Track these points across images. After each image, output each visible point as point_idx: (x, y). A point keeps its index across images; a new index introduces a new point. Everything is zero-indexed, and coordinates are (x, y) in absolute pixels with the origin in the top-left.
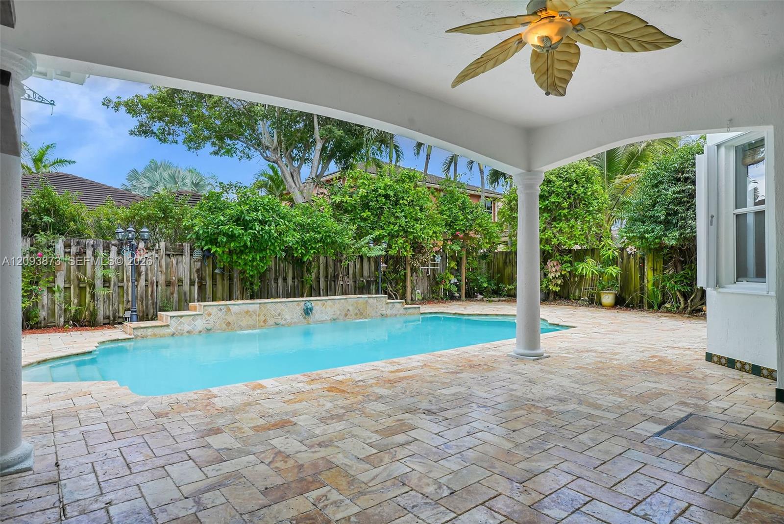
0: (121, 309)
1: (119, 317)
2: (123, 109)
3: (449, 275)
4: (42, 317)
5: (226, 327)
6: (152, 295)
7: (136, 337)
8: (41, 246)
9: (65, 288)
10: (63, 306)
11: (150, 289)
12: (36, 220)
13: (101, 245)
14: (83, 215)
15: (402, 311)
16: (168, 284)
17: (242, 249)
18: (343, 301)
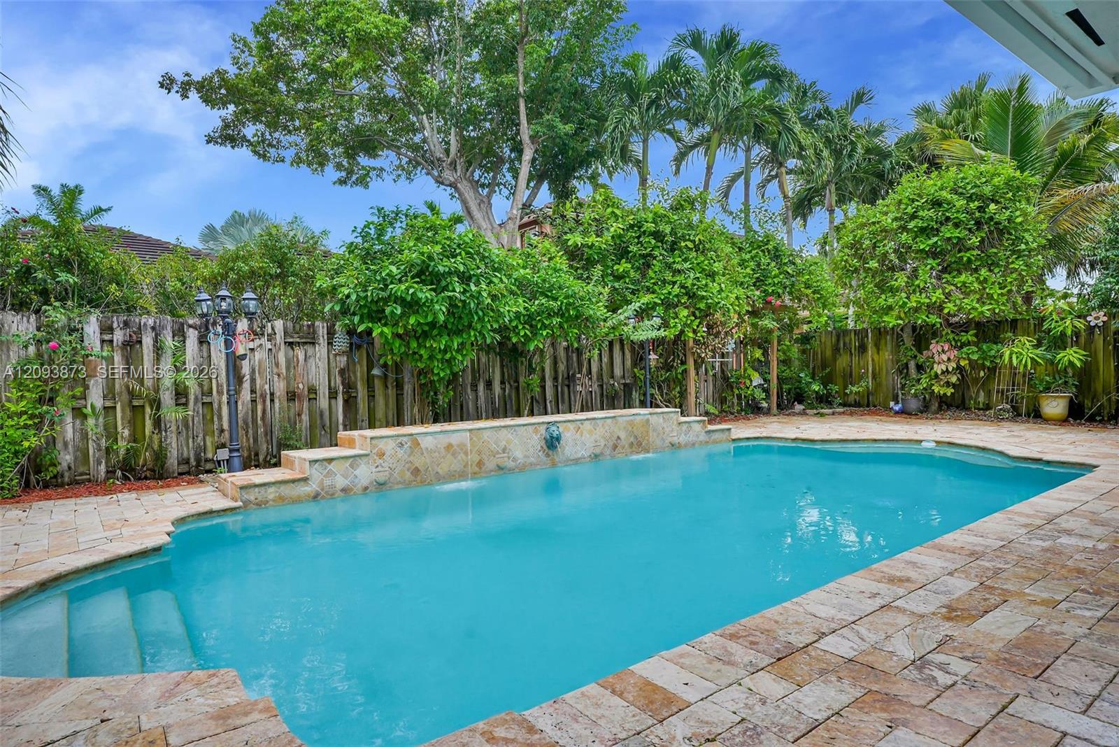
0: (209, 444)
1: (207, 460)
2: (194, 95)
3: (750, 371)
4: (65, 465)
5: (413, 478)
6: (263, 418)
7: (246, 503)
8: (56, 330)
9: (105, 408)
10: (103, 443)
11: (260, 408)
12: (45, 281)
13: (169, 328)
14: (134, 270)
15: (703, 437)
16: (292, 396)
17: (426, 328)
18: (609, 421)
